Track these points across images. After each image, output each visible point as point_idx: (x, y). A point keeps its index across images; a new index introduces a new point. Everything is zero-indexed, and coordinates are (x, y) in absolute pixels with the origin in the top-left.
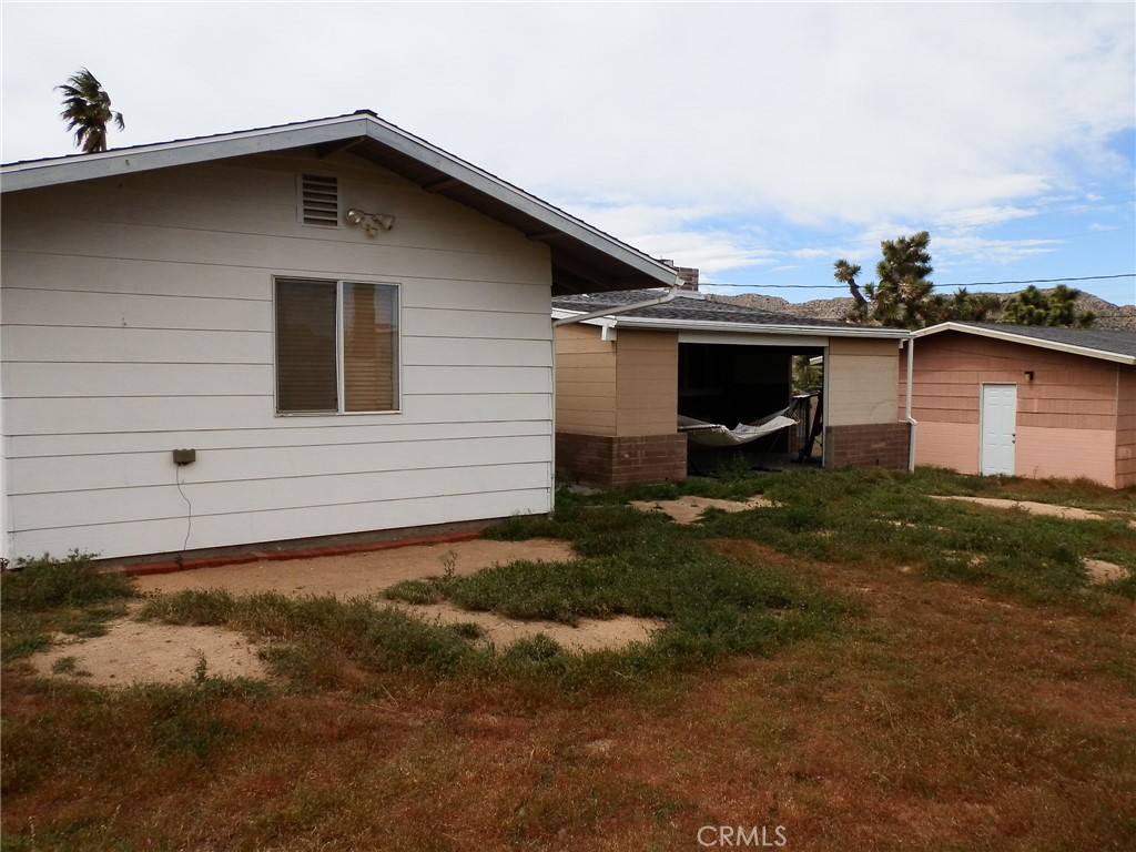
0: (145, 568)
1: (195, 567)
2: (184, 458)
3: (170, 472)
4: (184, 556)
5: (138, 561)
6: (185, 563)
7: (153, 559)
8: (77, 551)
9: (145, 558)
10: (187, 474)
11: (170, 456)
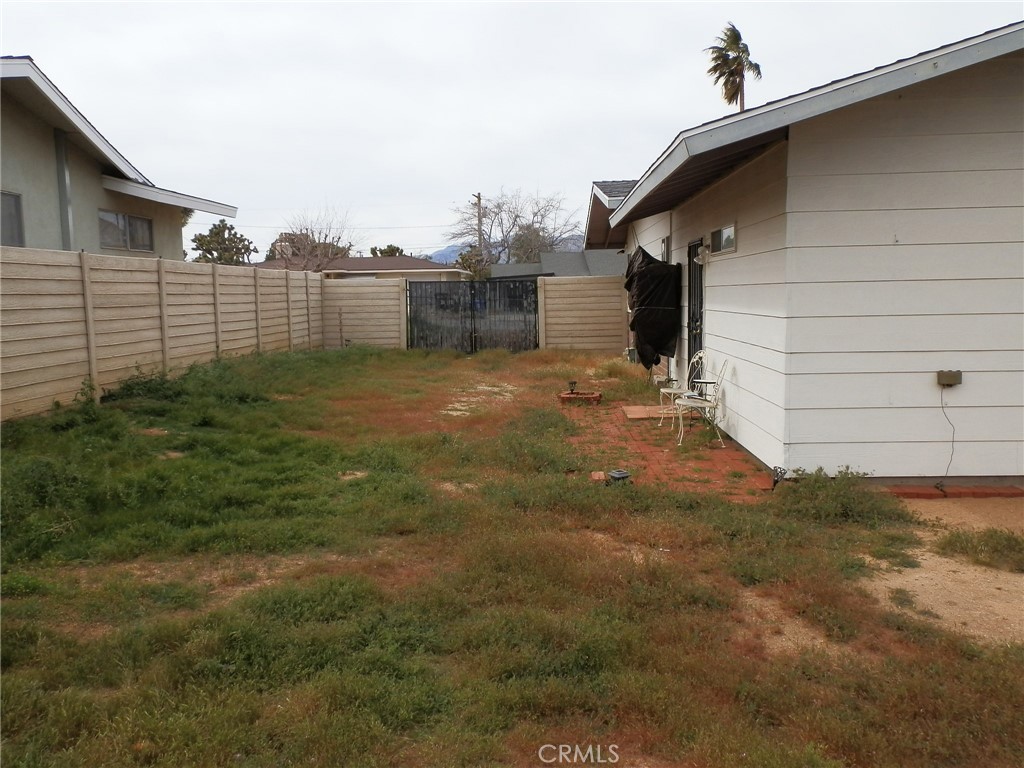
0: (907, 490)
1: (959, 495)
2: (949, 380)
3: (932, 394)
4: (945, 482)
5: (898, 482)
6: (947, 490)
7: (912, 482)
8: (848, 468)
9: (904, 480)
10: (952, 396)
11: (933, 378)
